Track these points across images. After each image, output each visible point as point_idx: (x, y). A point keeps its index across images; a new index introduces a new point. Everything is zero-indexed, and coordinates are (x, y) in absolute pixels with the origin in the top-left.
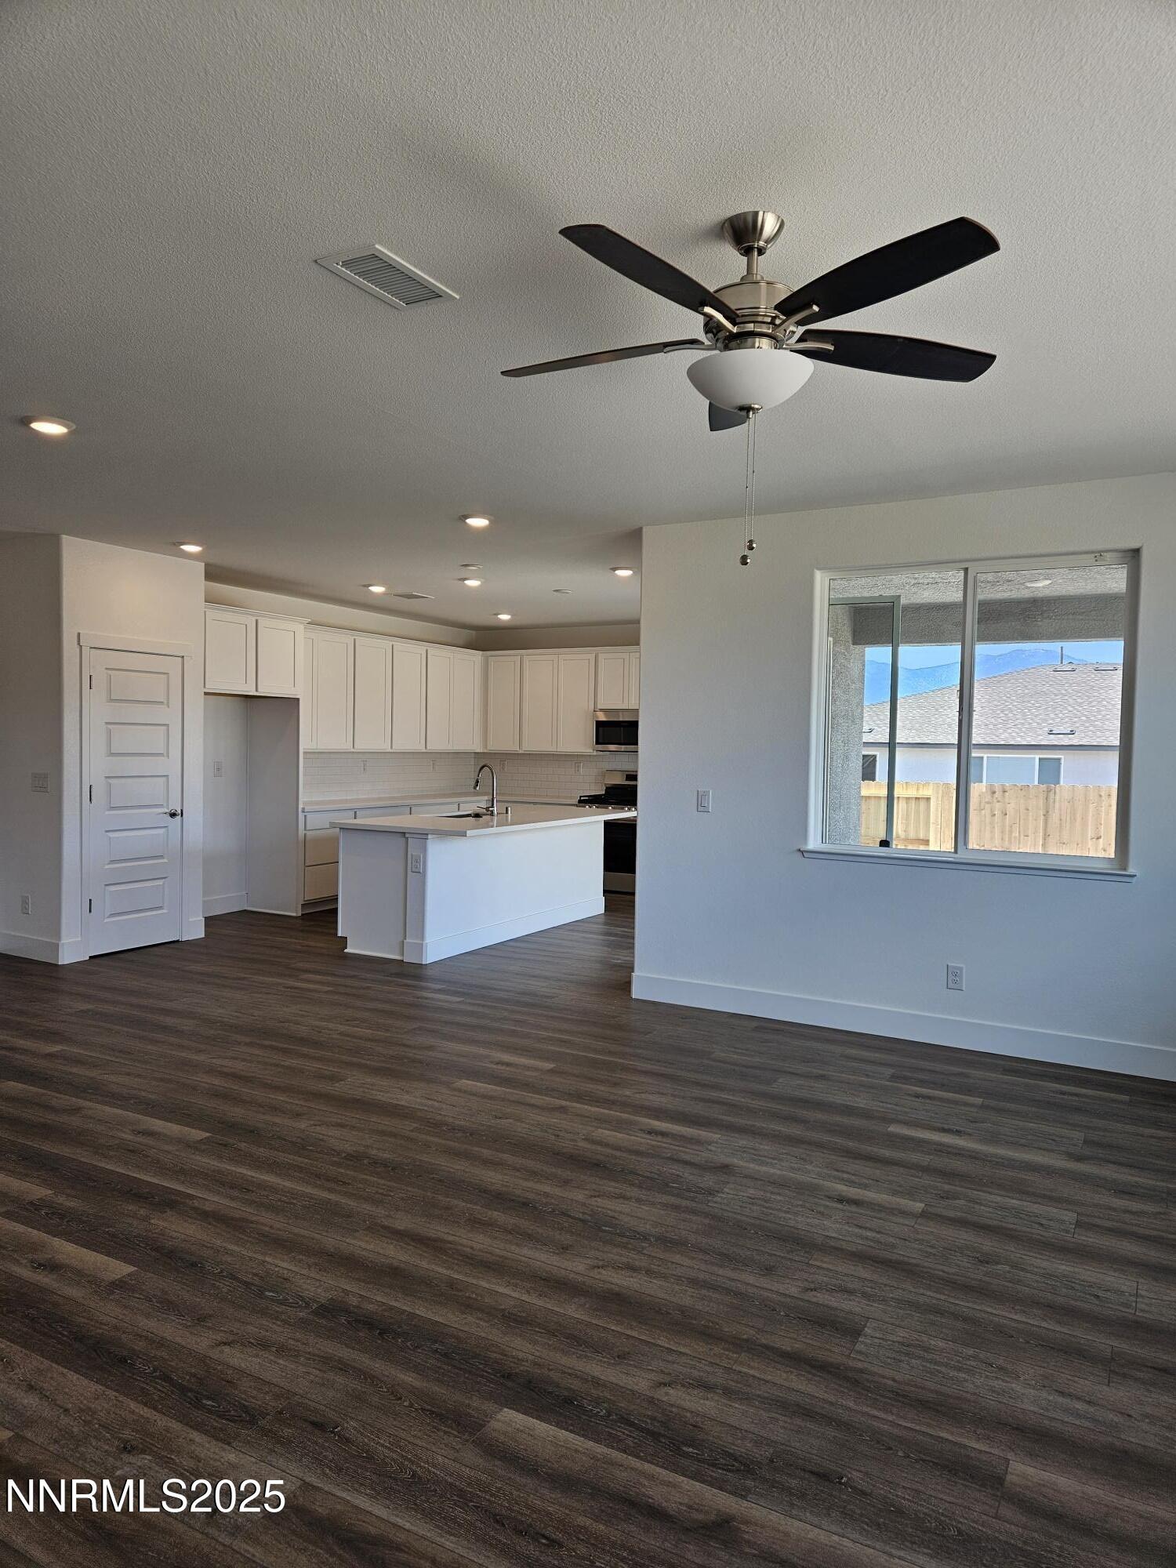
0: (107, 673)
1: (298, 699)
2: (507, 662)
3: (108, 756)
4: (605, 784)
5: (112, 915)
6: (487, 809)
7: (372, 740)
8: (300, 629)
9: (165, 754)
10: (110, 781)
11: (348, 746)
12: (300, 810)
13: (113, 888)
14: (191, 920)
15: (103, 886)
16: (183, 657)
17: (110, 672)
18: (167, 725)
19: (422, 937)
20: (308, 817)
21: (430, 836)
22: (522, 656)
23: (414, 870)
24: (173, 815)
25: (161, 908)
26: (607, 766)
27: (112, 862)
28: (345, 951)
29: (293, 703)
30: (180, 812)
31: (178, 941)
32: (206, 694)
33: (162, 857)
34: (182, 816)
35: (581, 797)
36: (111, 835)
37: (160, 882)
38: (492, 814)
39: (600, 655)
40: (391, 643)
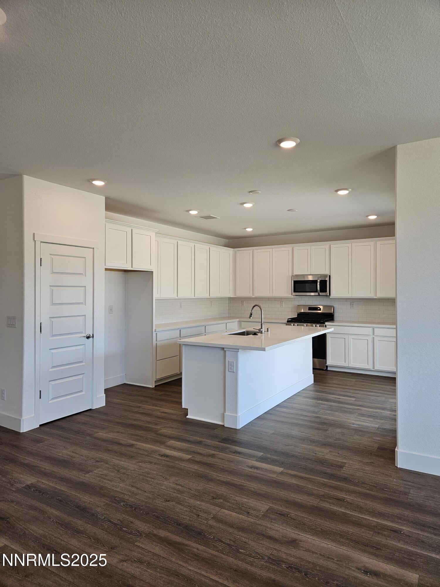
0: (51, 257)
1: (152, 272)
2: (245, 253)
3: (52, 305)
4: (297, 312)
5: (53, 399)
6: (259, 330)
7: (186, 293)
8: (153, 235)
9: (84, 303)
10: (52, 319)
11: (174, 296)
12: (154, 330)
13: (53, 383)
14: (98, 396)
15: (48, 382)
16: (94, 248)
17: (52, 256)
18: (85, 287)
19: (236, 411)
20: (158, 334)
21: (240, 350)
22: (253, 250)
23: (230, 370)
24: (88, 337)
25: (81, 391)
26: (297, 303)
27: (53, 367)
28: (187, 417)
29: (150, 274)
30: (92, 335)
31: (90, 410)
32: (106, 269)
33: (82, 362)
34: (93, 337)
35: (288, 319)
36: (53, 351)
37: (81, 377)
38: (261, 333)
39: (295, 248)
40: (194, 244)
